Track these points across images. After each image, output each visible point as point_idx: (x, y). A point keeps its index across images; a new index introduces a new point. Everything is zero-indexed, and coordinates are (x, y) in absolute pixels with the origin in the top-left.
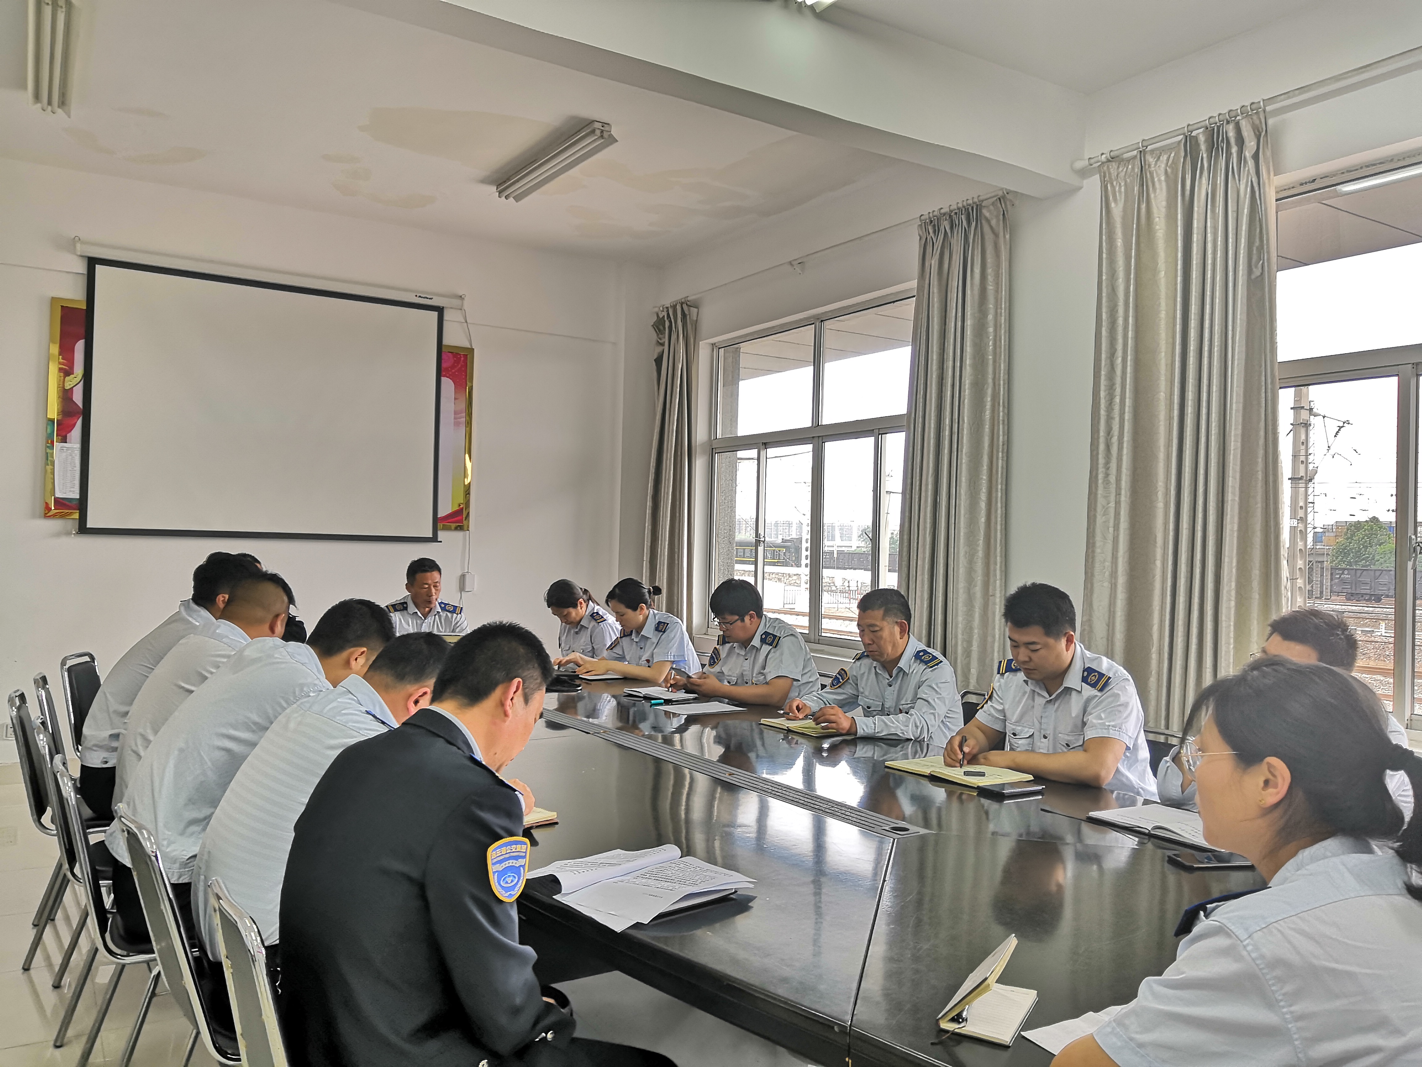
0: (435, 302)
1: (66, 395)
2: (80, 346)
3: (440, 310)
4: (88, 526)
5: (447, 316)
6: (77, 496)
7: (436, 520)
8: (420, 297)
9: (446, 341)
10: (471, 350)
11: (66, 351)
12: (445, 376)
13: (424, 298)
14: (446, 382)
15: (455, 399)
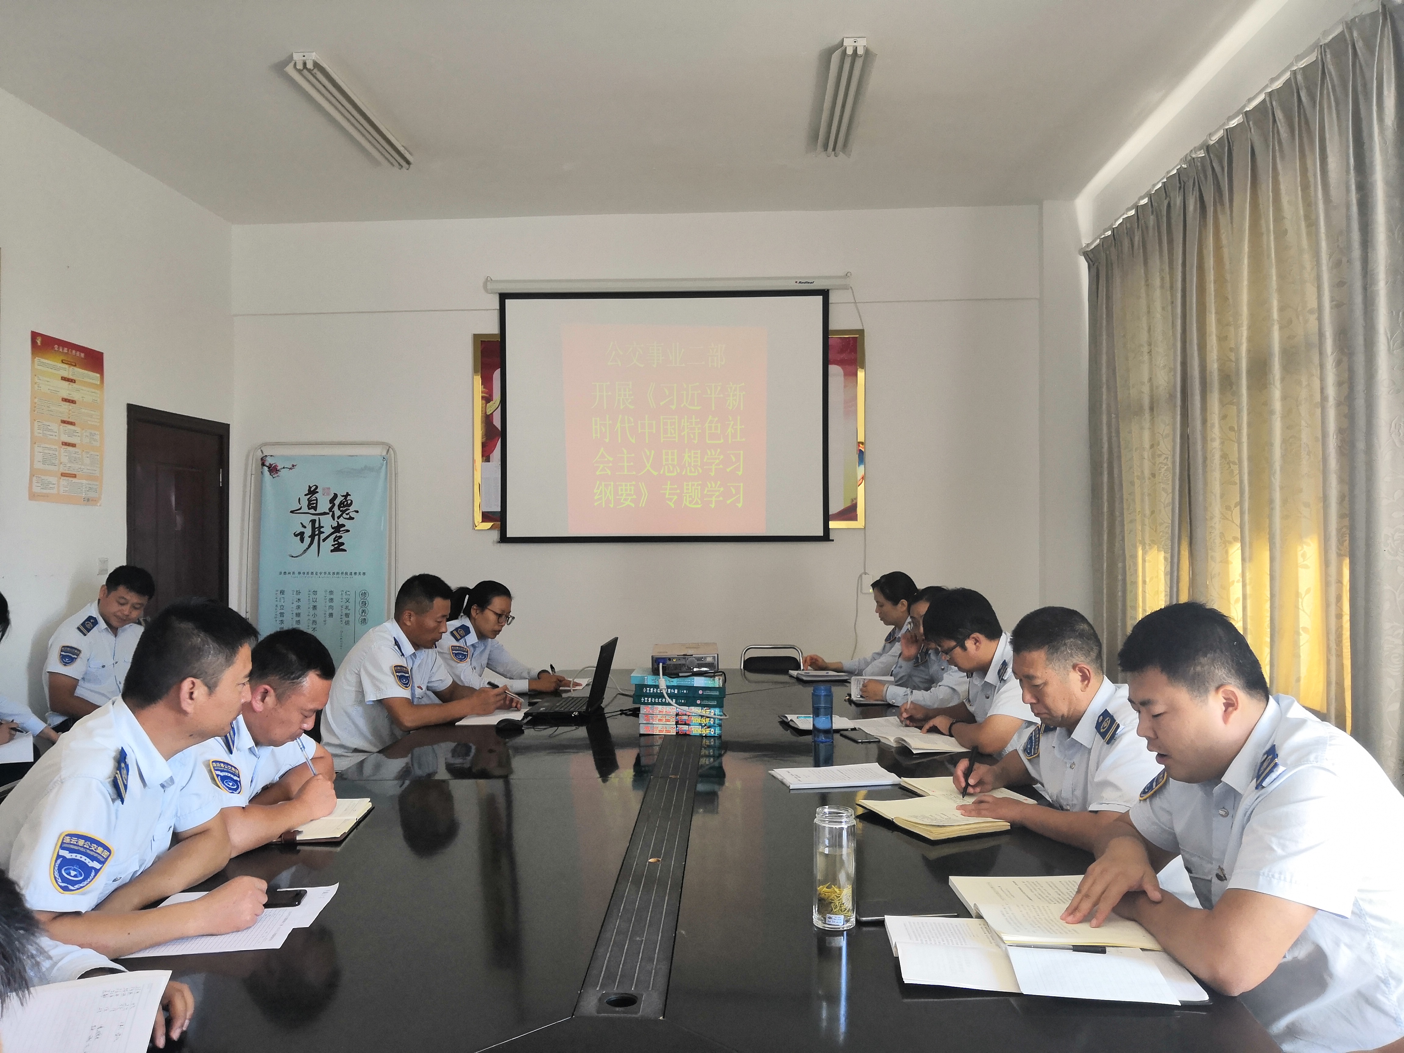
0: (817, 285)
1: (487, 419)
2: (497, 374)
3: (825, 294)
4: (508, 536)
5: (833, 298)
6: (499, 510)
7: (827, 518)
8: (800, 282)
9: (833, 326)
10: (861, 332)
11: (487, 381)
12: (832, 364)
13: (805, 283)
14: (834, 369)
15: (845, 387)
